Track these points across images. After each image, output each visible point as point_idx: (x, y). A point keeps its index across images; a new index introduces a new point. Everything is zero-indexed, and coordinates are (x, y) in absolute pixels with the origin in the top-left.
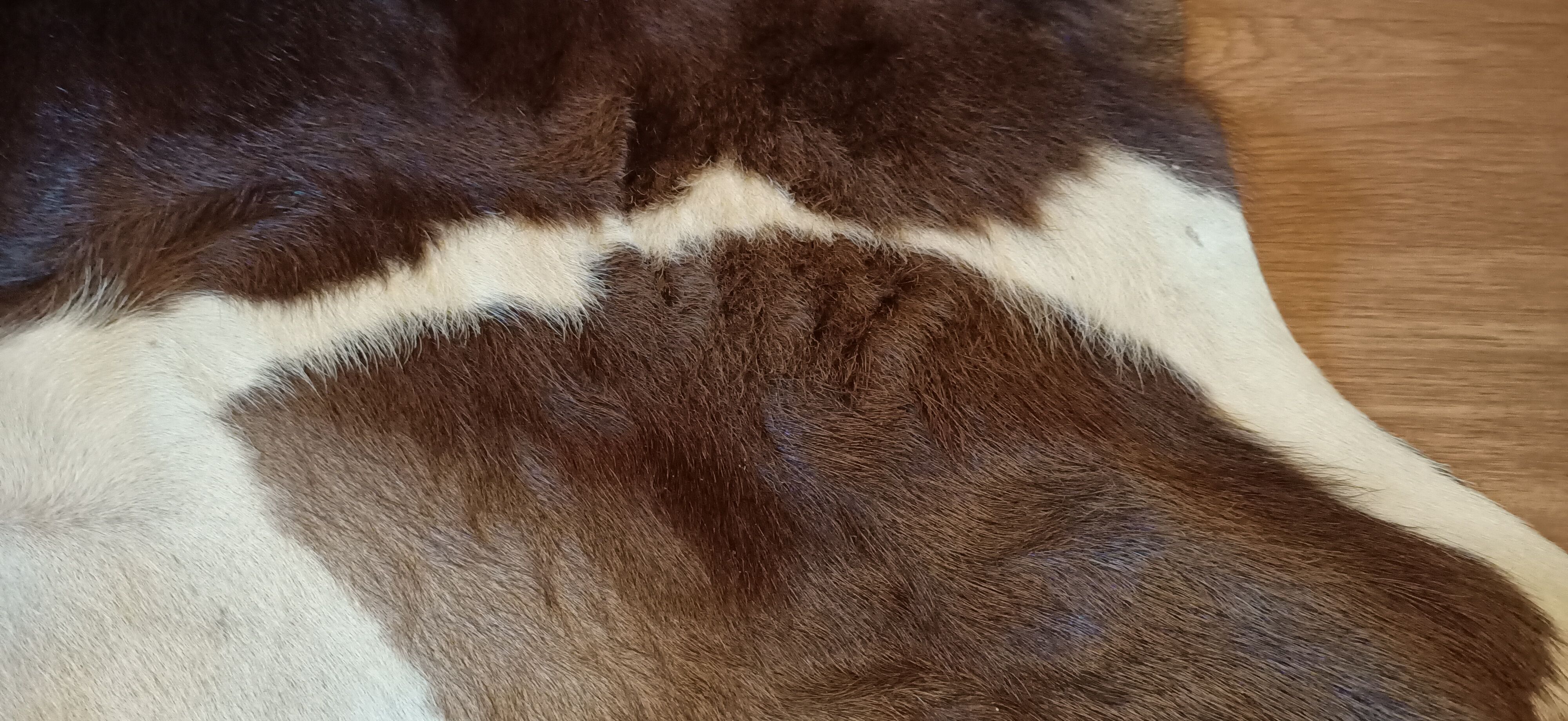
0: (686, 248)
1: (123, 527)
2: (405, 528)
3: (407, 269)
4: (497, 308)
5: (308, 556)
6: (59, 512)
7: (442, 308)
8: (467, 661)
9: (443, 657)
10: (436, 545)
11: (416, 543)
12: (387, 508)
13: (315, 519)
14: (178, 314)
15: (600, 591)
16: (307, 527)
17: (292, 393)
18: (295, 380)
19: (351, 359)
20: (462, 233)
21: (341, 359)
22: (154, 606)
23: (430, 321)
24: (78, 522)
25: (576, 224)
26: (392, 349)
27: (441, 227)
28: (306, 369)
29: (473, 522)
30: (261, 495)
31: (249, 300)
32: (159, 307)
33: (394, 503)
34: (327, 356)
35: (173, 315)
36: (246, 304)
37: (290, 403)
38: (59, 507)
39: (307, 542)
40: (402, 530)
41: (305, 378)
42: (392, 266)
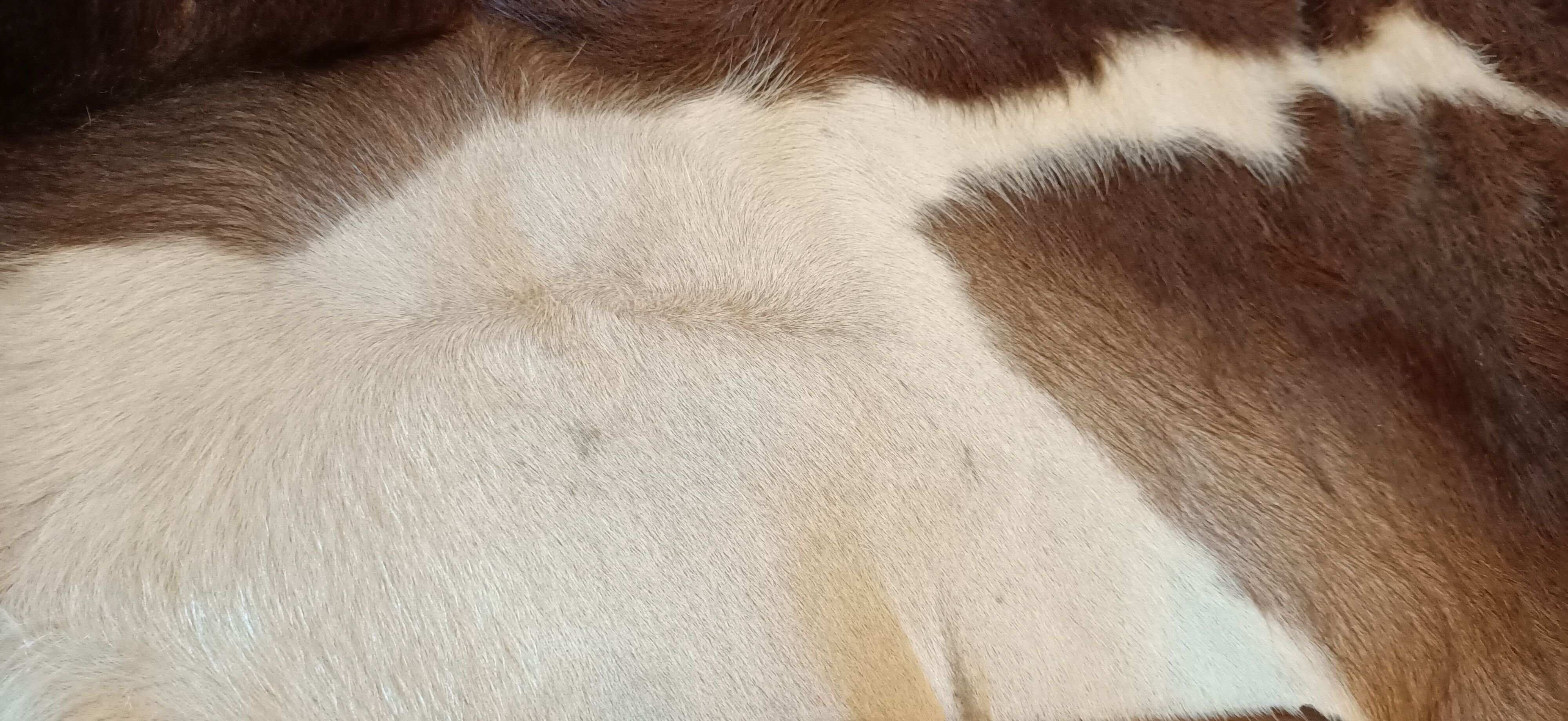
0: (1386, 103)
1: (837, 340)
2: (1139, 382)
3: (1085, 82)
4: (1189, 141)
5: (1044, 399)
6: (764, 314)
7: (1131, 135)
8: (1259, 543)
9: (1226, 533)
10: (1181, 406)
11: (1156, 400)
12: (1115, 356)
13: (1041, 359)
14: (844, 100)
15: (1376, 484)
16: (1035, 367)
17: (993, 210)
18: (990, 196)
19: (1047, 180)
20: (1138, 48)
21: (1036, 180)
22: (894, 435)
23: (1122, 148)
24: (788, 329)
25: (1257, 55)
26: (1088, 175)
27: (1112, 38)
28: (1003, 186)
29: (1210, 384)
30: (981, 325)
31: (923, 96)
32: (820, 89)
33: (1121, 352)
34: (1022, 173)
35: (838, 100)
36: (921, 101)
37: (992, 223)
38: (762, 309)
39: (1040, 384)
40: (1136, 384)
41: (1003, 196)
42: (1068, 76)
